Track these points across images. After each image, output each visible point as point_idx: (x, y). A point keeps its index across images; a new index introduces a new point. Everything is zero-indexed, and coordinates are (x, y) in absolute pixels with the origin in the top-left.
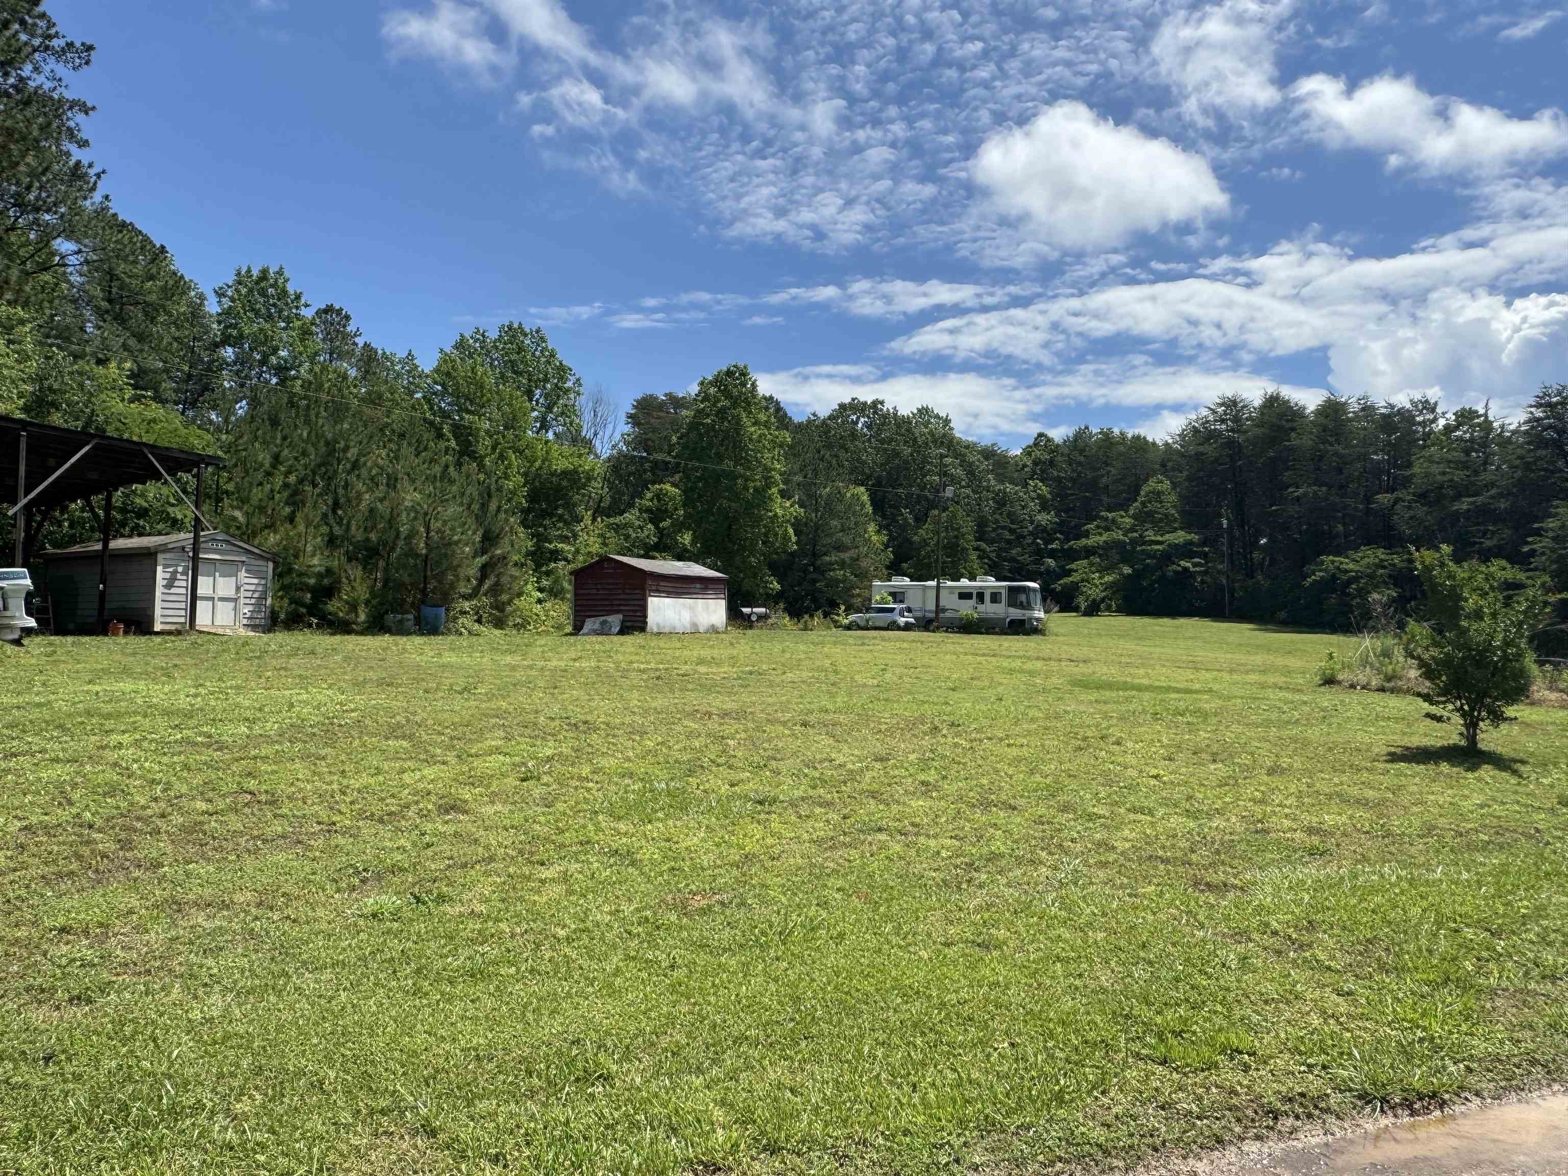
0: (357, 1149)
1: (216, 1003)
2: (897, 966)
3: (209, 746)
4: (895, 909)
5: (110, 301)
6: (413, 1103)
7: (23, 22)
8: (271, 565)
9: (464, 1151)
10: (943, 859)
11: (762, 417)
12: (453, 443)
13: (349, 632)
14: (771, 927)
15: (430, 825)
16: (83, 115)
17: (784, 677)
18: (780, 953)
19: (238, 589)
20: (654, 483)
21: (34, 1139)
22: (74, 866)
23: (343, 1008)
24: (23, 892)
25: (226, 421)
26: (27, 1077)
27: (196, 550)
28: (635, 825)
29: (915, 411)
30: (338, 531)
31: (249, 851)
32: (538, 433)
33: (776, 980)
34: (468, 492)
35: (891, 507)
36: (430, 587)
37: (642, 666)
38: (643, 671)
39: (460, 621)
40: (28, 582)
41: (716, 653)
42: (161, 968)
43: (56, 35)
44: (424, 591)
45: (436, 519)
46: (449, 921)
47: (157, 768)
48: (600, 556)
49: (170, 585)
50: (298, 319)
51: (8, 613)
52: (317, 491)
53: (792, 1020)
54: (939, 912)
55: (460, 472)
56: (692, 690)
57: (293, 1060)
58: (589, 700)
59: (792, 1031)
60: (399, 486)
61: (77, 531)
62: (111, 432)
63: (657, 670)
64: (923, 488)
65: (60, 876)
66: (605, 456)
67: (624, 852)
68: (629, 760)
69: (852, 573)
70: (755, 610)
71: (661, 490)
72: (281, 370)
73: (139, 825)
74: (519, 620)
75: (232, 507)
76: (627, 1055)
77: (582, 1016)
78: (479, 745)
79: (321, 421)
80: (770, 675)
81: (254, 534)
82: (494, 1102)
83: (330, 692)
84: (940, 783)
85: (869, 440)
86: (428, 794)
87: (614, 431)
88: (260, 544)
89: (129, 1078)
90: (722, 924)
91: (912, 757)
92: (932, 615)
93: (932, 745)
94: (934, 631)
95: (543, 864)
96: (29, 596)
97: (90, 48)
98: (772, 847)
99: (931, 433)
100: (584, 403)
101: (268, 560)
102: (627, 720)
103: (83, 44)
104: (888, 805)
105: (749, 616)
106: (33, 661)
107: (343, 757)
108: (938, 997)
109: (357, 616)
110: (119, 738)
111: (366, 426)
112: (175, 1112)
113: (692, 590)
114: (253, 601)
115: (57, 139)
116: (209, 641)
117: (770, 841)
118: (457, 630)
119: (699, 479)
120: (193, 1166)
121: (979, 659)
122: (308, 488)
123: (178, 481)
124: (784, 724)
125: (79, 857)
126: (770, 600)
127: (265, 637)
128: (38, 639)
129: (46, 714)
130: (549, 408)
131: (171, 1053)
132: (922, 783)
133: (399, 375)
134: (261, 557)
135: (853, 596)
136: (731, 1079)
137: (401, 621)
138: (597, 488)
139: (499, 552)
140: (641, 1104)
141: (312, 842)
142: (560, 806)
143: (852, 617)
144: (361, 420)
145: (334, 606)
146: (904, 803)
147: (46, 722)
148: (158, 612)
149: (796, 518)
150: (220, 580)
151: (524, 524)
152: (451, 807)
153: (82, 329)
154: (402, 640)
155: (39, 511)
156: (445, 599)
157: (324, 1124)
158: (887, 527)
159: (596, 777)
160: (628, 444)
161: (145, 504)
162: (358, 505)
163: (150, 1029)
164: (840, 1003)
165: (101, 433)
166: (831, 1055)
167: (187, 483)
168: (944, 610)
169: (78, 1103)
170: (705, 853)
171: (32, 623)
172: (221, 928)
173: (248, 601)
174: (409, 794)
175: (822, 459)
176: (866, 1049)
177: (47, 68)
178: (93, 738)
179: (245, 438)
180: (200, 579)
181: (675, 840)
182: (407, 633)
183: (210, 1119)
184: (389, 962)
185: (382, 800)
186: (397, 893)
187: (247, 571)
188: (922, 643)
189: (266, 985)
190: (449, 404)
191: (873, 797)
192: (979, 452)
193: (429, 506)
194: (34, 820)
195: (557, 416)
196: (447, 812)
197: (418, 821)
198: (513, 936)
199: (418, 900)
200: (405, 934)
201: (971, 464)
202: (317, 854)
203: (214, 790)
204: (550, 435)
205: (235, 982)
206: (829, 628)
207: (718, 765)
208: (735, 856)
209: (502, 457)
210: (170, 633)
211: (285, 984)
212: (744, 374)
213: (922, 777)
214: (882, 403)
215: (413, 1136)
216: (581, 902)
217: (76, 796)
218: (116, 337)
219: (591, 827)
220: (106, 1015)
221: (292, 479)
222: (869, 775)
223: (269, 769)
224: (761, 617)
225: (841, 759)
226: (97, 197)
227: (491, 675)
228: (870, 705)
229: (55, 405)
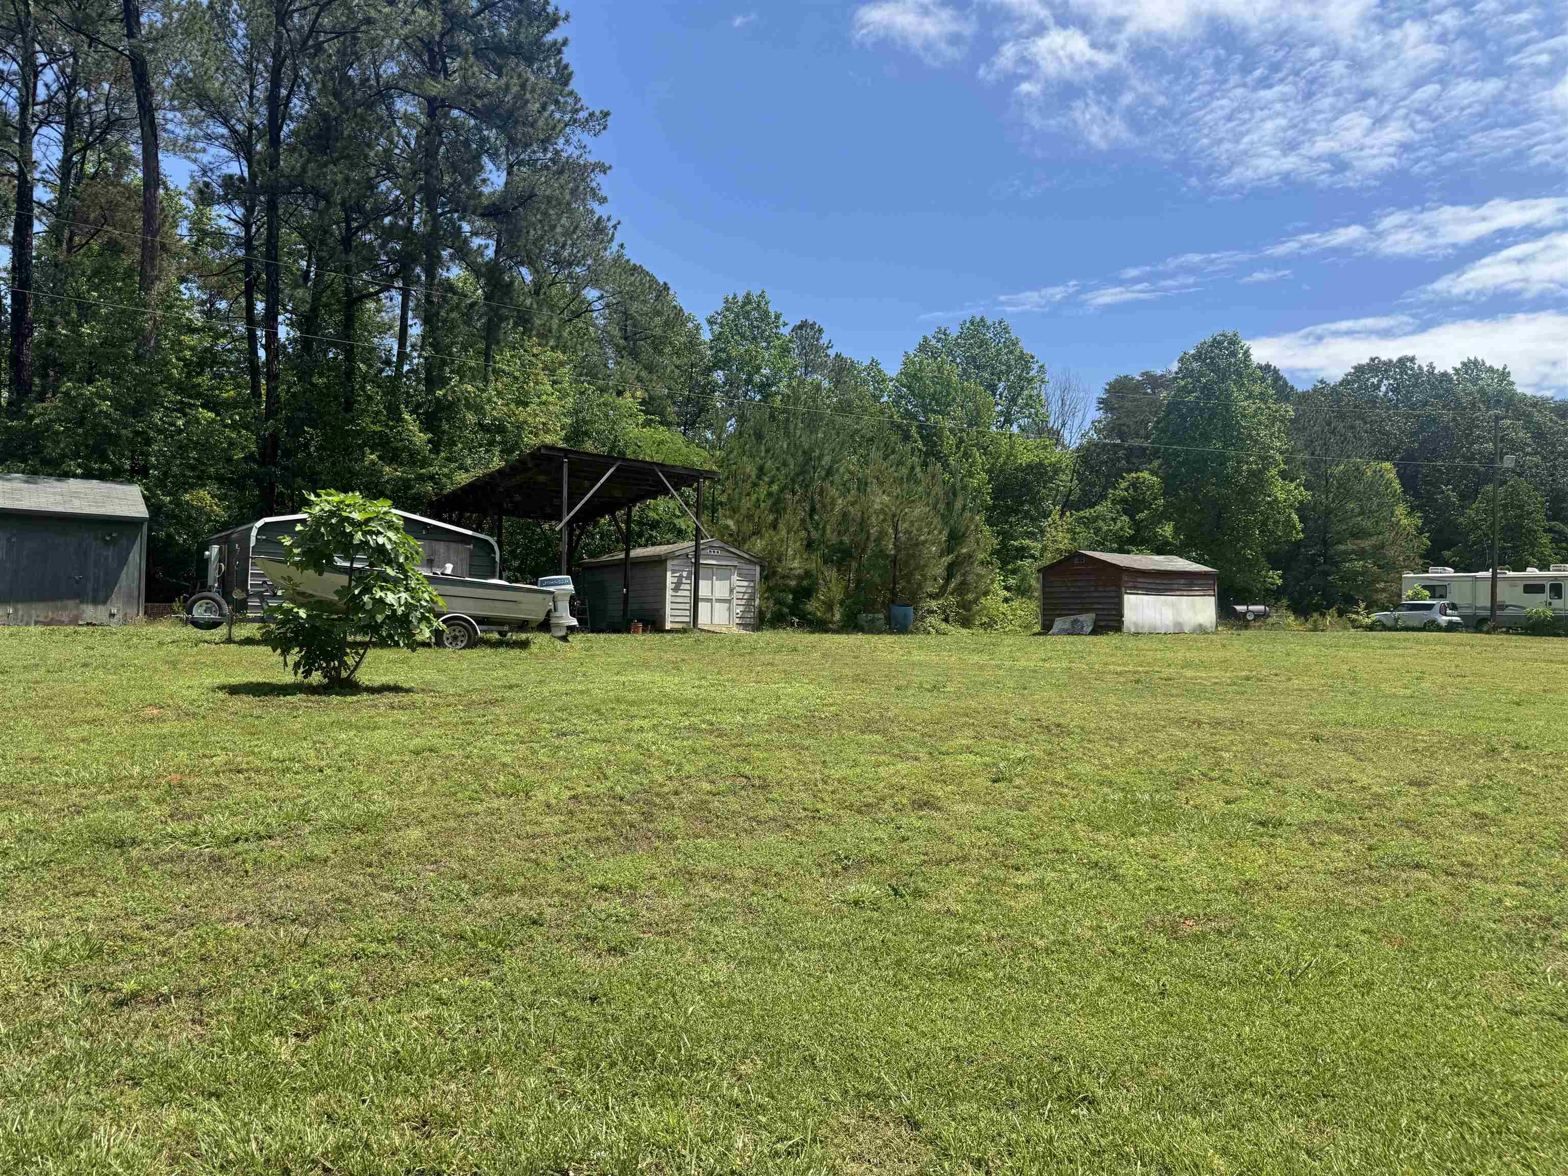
0: (846, 1128)
1: (721, 969)
2: (1444, 1030)
3: (712, 732)
4: (1440, 963)
5: (626, 339)
6: (897, 1094)
7: (557, 102)
8: (758, 569)
9: (946, 1149)
10: (1507, 909)
11: (1257, 389)
12: (920, 444)
13: (826, 631)
14: (1279, 965)
15: (905, 819)
16: (602, 175)
17: (1290, 684)
18: (1290, 996)
19: (731, 591)
20: (1129, 471)
21: (585, 1067)
22: (610, 833)
23: (830, 990)
24: (572, 852)
25: (719, 438)
26: (578, 1013)
27: (697, 557)
28: (1116, 838)
29: (1459, 366)
30: (815, 535)
31: (746, 831)
32: (1002, 427)
33: (1286, 1025)
34: (933, 493)
35: (1426, 483)
36: (899, 587)
37: (1119, 669)
38: (1119, 674)
39: (928, 620)
40: (571, 587)
41: (1205, 655)
42: (677, 931)
43: (582, 108)
44: (893, 592)
45: (904, 521)
46: (926, 917)
47: (670, 750)
48: (1070, 552)
49: (676, 589)
50: (778, 339)
51: (557, 614)
52: (797, 498)
53: (1307, 1073)
54: (1501, 973)
55: (925, 472)
56: (1177, 696)
57: (788, 1032)
58: (1061, 703)
59: (1308, 1085)
60: (869, 490)
61: (606, 542)
62: (629, 454)
63: (1135, 673)
64: (1472, 458)
65: (599, 840)
66: (1073, 447)
67: (1105, 865)
68: (1107, 767)
69: (1375, 563)
70: (1251, 608)
71: (1138, 478)
72: (763, 387)
73: (657, 800)
74: (985, 619)
75: (725, 516)
76: (1113, 1081)
77: (1064, 1033)
78: (951, 743)
79: (798, 433)
80: (1271, 681)
81: (744, 540)
82: (975, 1106)
83: (811, 687)
84: (1501, 817)
85: (1396, 406)
86: (903, 788)
87: (1083, 420)
88: (749, 549)
89: (654, 1027)
90: (1219, 954)
91: (1462, 783)
92: (1488, 613)
93: (1488, 770)
94: (1488, 633)
95: (1018, 869)
96: (572, 599)
97: (606, 115)
98: (1278, 875)
99: (1482, 391)
100: (1050, 391)
101: (755, 563)
102: (1104, 725)
103: (601, 112)
104: (1428, 838)
105: (1245, 614)
106: (576, 655)
107: (824, 748)
108: (1503, 1075)
109: (833, 615)
110: (642, 723)
111: (838, 434)
112: (691, 1064)
113: (1176, 587)
114: (743, 602)
115: (583, 200)
116: (709, 639)
117: (1275, 868)
118: (925, 629)
119: (1181, 464)
120: (706, 1116)
121: (1555, 667)
122: (789, 496)
123: (681, 495)
124: (1291, 737)
125: (614, 826)
126: (1271, 596)
127: (755, 635)
128: (580, 636)
129: (587, 700)
130: (1013, 400)
131: (687, 1009)
132: (1476, 815)
133: (865, 382)
134: (750, 562)
135: (1377, 591)
136: (1234, 1127)
137: (873, 621)
138: (1065, 481)
139: (964, 551)
140: (1130, 1136)
141: (799, 827)
142: (1034, 810)
143: (1374, 616)
144: (834, 428)
145: (813, 606)
146: (1451, 838)
147: (587, 707)
148: (668, 611)
149: (1301, 502)
150: (717, 584)
151: (989, 522)
152: (925, 803)
153: (606, 366)
154: (874, 639)
155: (578, 526)
156: (913, 599)
157: (816, 1098)
158: (1420, 508)
159: (1071, 784)
160: (1098, 431)
161: (657, 517)
162: (832, 510)
163: (670, 985)
164: (1368, 1063)
165: (622, 457)
166: (1357, 1120)
167: (689, 496)
168: (1503, 607)
169: (616, 1042)
170: (1197, 875)
171: (574, 622)
172: (724, 899)
173: (740, 602)
174: (885, 787)
175: (1333, 432)
176: (1404, 1122)
177: (574, 139)
178: (621, 722)
179: (735, 453)
180: (702, 583)
181: (1163, 856)
182: (880, 632)
183: (720, 1075)
184: (871, 950)
185: (860, 791)
186: (876, 883)
187: (739, 575)
188: (1472, 646)
189: (763, 958)
190: (915, 406)
191: (1408, 827)
192: (1552, 410)
193: (897, 507)
194: (580, 790)
195: (1022, 408)
196: (920, 807)
197: (894, 814)
198: (990, 940)
199: (896, 892)
200: (884, 925)
201: (1539, 426)
202: (804, 838)
203: (716, 772)
204: (1015, 429)
205: (737, 951)
206: (1345, 628)
207: (1211, 779)
208: (1232, 880)
209: (966, 455)
210: (677, 631)
211: (779, 959)
212: (1233, 342)
213: (1476, 808)
214: (1412, 359)
215: (898, 1125)
216: (1060, 913)
217: (609, 772)
218: (630, 368)
219: (1067, 835)
220: (635, 967)
221: (775, 488)
222: (1401, 801)
223: (761, 756)
224: (1258, 616)
225: (1365, 781)
226: (614, 246)
227: (959, 674)
228: (1403, 719)
229: (586, 433)
